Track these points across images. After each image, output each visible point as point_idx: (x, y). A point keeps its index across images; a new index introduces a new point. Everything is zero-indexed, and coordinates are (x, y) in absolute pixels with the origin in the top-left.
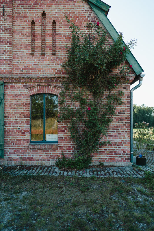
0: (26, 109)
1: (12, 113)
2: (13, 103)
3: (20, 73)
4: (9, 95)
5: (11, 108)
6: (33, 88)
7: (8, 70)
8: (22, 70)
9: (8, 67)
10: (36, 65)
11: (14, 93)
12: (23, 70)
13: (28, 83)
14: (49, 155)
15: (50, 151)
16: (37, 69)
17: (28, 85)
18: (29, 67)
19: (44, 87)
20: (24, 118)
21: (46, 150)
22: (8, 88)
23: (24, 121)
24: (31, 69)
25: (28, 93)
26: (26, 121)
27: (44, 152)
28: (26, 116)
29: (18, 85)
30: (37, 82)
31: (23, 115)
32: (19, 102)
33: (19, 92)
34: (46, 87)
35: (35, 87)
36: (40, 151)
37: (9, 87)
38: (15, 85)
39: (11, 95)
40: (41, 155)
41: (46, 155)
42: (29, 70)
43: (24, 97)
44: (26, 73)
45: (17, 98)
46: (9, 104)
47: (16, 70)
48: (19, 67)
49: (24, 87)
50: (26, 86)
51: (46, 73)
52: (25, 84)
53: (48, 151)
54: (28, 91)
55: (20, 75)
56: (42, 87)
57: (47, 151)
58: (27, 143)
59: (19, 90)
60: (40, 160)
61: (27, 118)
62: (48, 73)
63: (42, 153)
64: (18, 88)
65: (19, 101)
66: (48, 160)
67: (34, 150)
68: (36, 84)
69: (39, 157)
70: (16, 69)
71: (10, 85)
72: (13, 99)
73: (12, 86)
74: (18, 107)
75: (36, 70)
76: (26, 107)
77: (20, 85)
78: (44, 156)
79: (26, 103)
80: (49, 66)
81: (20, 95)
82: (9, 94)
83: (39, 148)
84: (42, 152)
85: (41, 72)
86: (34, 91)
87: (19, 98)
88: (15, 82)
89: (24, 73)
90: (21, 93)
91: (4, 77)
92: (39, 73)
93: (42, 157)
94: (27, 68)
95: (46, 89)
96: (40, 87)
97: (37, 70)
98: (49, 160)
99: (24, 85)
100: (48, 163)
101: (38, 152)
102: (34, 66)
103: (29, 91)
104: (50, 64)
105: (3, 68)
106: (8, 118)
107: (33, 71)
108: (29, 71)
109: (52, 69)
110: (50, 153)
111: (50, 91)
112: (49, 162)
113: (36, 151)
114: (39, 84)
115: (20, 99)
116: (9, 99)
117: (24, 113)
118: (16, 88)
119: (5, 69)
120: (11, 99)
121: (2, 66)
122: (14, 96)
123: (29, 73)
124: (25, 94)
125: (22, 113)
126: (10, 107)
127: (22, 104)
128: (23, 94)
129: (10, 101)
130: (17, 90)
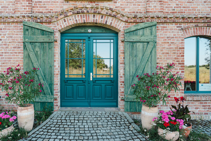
0: (180, 54)
1: (164, 58)
2: (165, 47)
3: (171, 13)
4: (160, 38)
5: (163, 53)
6: (188, 29)
7: (159, 8)
8: (173, 8)
9: (159, 5)
10: (191, 2)
11: (166, 35)
12: (175, 9)
13: (182, 23)
14: (207, 107)
15: (209, 103)
16: (192, 7)
17: (182, 26)
18: (182, 5)
19: (201, 28)
20: (178, 65)
21: (203, 102)
22: (159, 30)
23: (179, 68)
24: (184, 7)
25: (182, 35)
26: (180, 68)
27: (202, 105)
28: (180, 62)
29: (171, 26)
30: (194, 23)
31: (177, 61)
32: (172, 46)
33: (172, 34)
34: (204, 28)
35: (191, 29)
36: (197, 103)
37: (160, 28)
38: (167, 26)
39: (163, 38)
40: (198, 108)
41: (203, 107)
42: (182, 8)
43: (178, 40)
44: (178, 13)
45: (169, 42)
46: (161, 48)
47: (167, 9)
48: (170, 5)
49: (178, 28)
50: (180, 27)
51: (202, 12)
52: (178, 24)
53: (207, 103)
54: (182, 33)
55: (171, 14)
56: (199, 28)
57: (205, 103)
58: (181, 94)
59: (172, 32)
60: (197, 113)
61: (181, 65)
62: (204, 13)
63: (200, 106)
64: (171, 29)
65: (172, 44)
66: (205, 114)
67: (190, 102)
68: (194, 25)
69: (195, 110)
70: (166, 7)
71: (161, 25)
72: (165, 43)
73: (164, 27)
74: (171, 51)
75: (190, 9)
76: (180, 52)
77: (174, 26)
78: (201, 109)
79: (180, 47)
80: (205, 4)
81: (173, 37)
82: (160, 36)
83: (198, 100)
84: (199, 104)
85: (196, 11)
86: (189, 33)
87: (171, 41)
88: (169, 22)
89: (176, 12)
90: (174, 35)
91: (156, 16)
92: (193, 12)
93: (198, 109)
94: (179, 6)
95: (204, 31)
96: (197, 29)
97: (192, 9)
98: (207, 114)
99: (178, 26)
100: (207, 118)
101: (194, 104)
102: (188, 4)
103: (184, 33)
104: (206, 2)
105: (153, 5)
106: (160, 65)
107: (186, 10)
108: (182, 10)
109: (209, 7)
110: (208, 105)
111: (208, 33)
112: (207, 115)
113: (192, 103)
114: (198, 25)
115: (173, 43)
116: (160, 42)
117: (178, 59)
118: (168, 30)
119: (155, 7)
120: (162, 43)
121: (152, 4)
122: (166, 39)
123: (182, 12)
124: (178, 36)
125: (175, 58)
126: (161, 52)
127: (176, 48)
128: (177, 36)
129: (161, 45)
130: (170, 32)
